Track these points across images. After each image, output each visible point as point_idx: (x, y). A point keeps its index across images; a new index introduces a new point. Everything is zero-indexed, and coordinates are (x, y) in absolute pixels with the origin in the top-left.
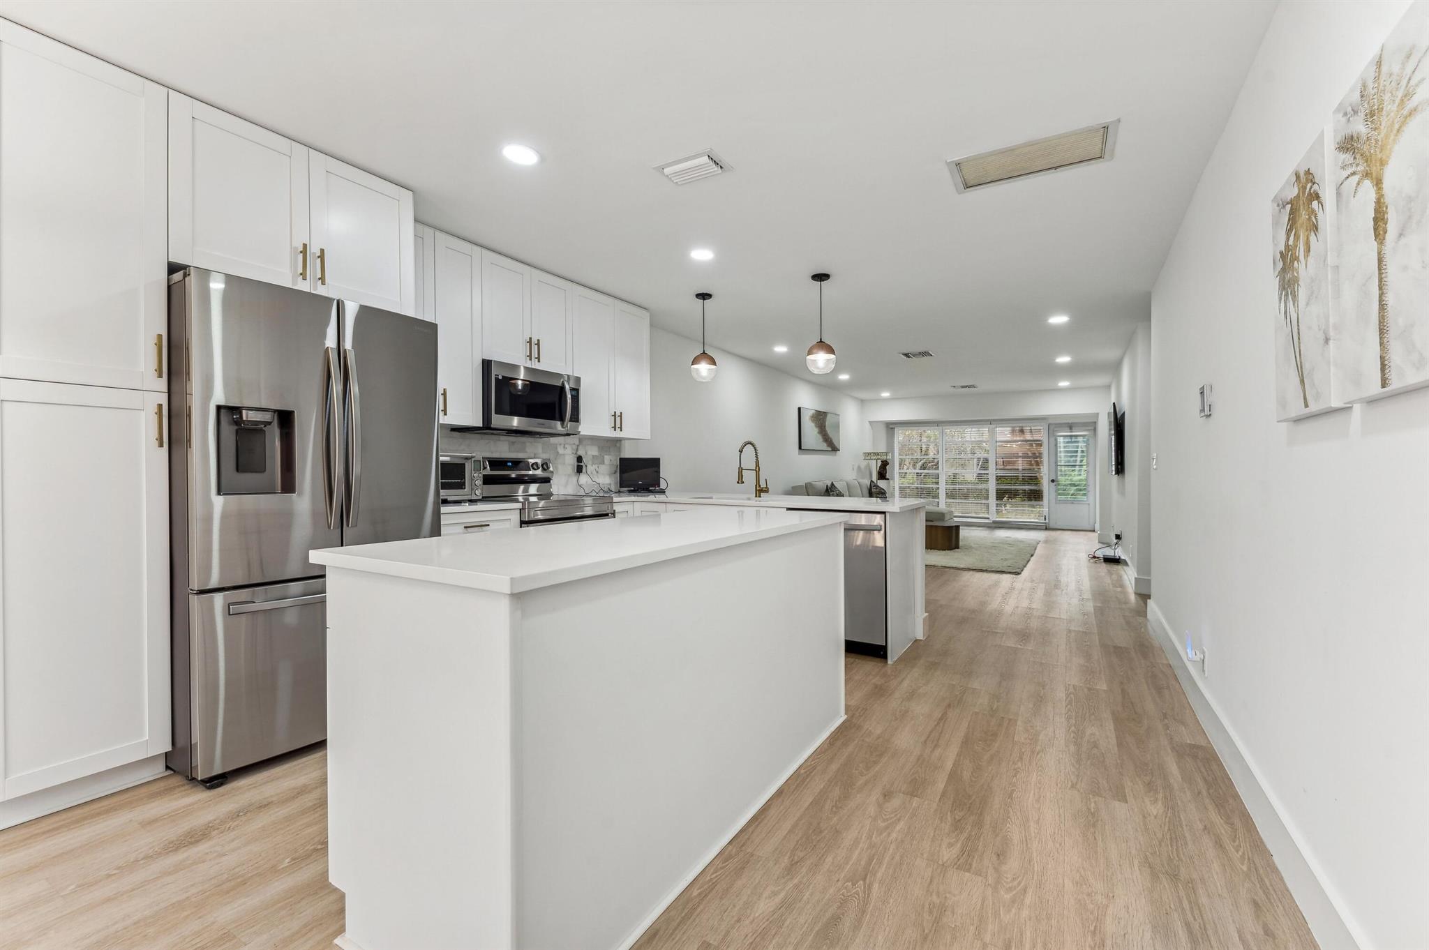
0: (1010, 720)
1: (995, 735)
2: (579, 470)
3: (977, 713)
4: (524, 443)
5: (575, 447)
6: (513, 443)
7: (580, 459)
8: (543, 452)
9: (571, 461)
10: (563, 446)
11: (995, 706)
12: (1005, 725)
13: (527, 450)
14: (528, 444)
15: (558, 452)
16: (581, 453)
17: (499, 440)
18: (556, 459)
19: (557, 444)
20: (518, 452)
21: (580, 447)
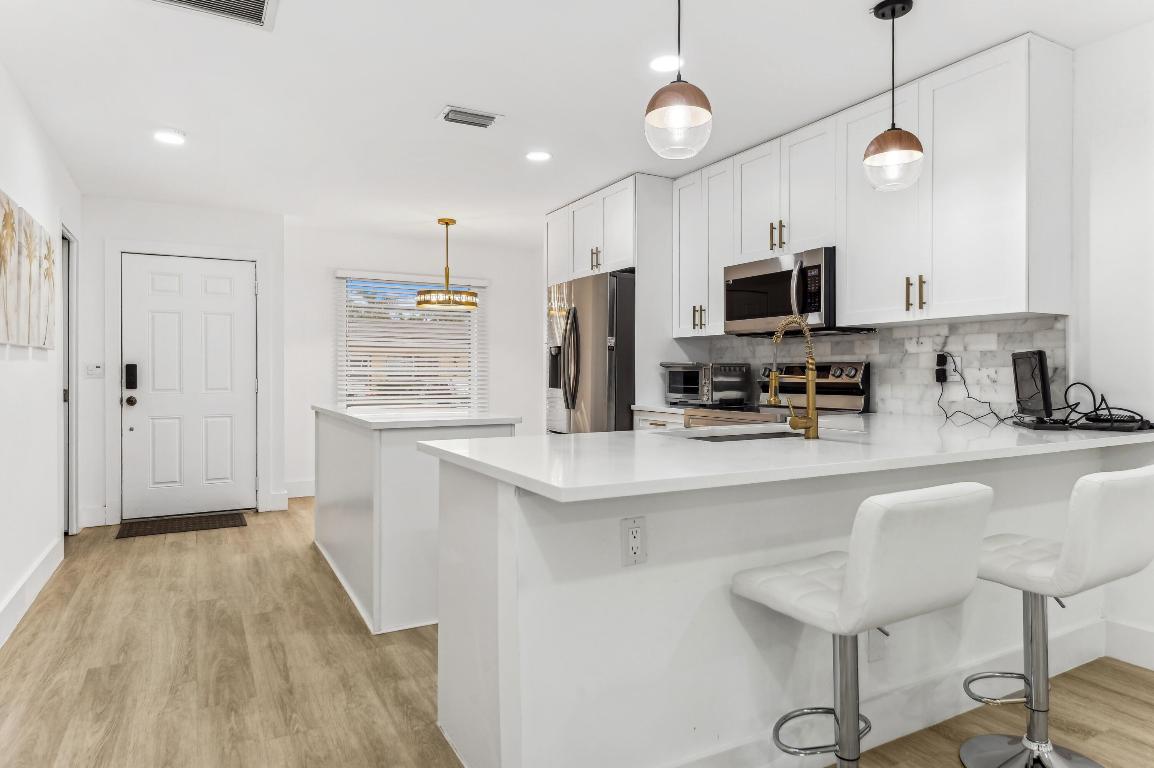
0: (207, 706)
1: (219, 680)
2: (941, 377)
3: (251, 696)
4: (852, 342)
5: (940, 340)
6: (838, 343)
7: (942, 359)
8: (881, 353)
9: (929, 363)
10: (914, 340)
11: (233, 718)
12: (211, 697)
13: (857, 351)
14: (858, 344)
15: (906, 351)
16: (949, 348)
17: (821, 342)
18: (901, 361)
19: (904, 339)
20: (843, 354)
21: (950, 339)
